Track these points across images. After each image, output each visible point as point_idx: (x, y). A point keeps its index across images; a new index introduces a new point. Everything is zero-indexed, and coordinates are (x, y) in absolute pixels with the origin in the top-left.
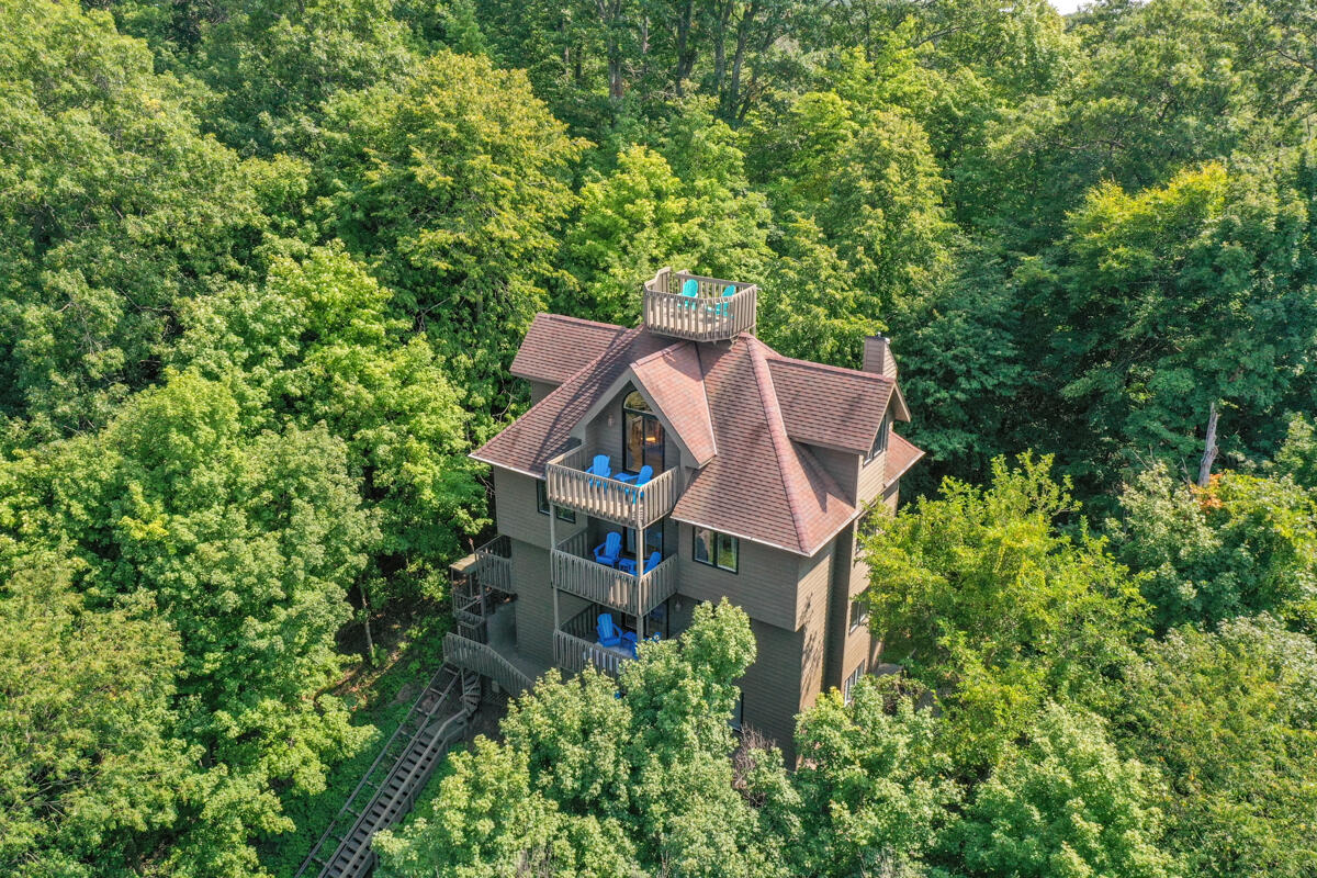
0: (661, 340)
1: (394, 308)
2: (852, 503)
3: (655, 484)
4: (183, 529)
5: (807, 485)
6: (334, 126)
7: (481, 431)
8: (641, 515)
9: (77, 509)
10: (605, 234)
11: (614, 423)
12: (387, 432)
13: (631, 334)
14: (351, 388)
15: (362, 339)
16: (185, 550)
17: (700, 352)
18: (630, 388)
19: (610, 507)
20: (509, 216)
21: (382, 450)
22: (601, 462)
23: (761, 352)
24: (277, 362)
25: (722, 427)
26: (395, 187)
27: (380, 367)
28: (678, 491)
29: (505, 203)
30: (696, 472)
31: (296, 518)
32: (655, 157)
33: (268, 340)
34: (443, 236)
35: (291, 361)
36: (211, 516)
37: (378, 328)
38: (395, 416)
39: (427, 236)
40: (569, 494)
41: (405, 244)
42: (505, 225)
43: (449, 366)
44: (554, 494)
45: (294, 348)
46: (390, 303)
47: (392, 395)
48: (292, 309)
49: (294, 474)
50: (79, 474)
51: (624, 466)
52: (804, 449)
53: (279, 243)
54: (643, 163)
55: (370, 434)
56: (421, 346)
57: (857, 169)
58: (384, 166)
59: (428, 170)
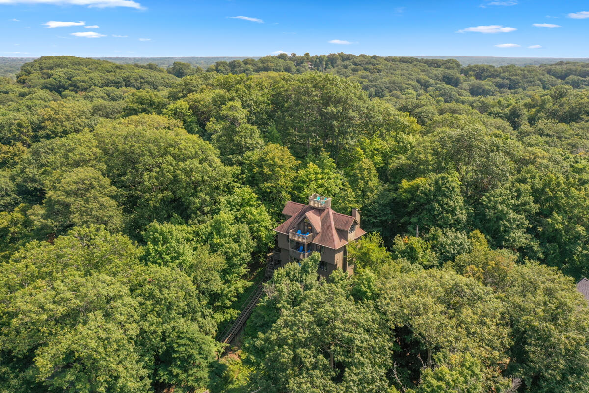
0: (312, 208)
1: (258, 199)
2: (347, 241)
3: (309, 235)
4: (223, 241)
5: (337, 237)
6: (246, 159)
7: (275, 226)
8: (307, 241)
9: (204, 237)
10: (304, 182)
11: (302, 224)
12: (256, 225)
13: (307, 206)
14: (249, 216)
15: (252, 206)
16: (222, 245)
17: (319, 211)
18: (305, 217)
19: (301, 240)
20: (283, 179)
21: (255, 229)
22: (299, 231)
23: (331, 211)
24: (235, 210)
25: (323, 225)
26: (259, 173)
27: (254, 211)
28: (314, 237)
29: (282, 177)
30: (317, 234)
31: (240, 241)
32: (315, 166)
33: (234, 206)
34: (269, 184)
35: (238, 210)
36: (227, 239)
37: (255, 203)
38: (257, 222)
39: (266, 184)
40: (293, 237)
41: (261, 185)
42: (282, 182)
43: (268, 212)
44: (290, 237)
45: (238, 208)
46: (257, 198)
47: (258, 217)
48: (239, 200)
49: (241, 232)
50: (204, 231)
51: (304, 233)
52: (338, 230)
53: (235, 184)
54: (313, 167)
55: (253, 225)
56: (263, 207)
57: (358, 172)
58: (257, 169)
59: (266, 170)
